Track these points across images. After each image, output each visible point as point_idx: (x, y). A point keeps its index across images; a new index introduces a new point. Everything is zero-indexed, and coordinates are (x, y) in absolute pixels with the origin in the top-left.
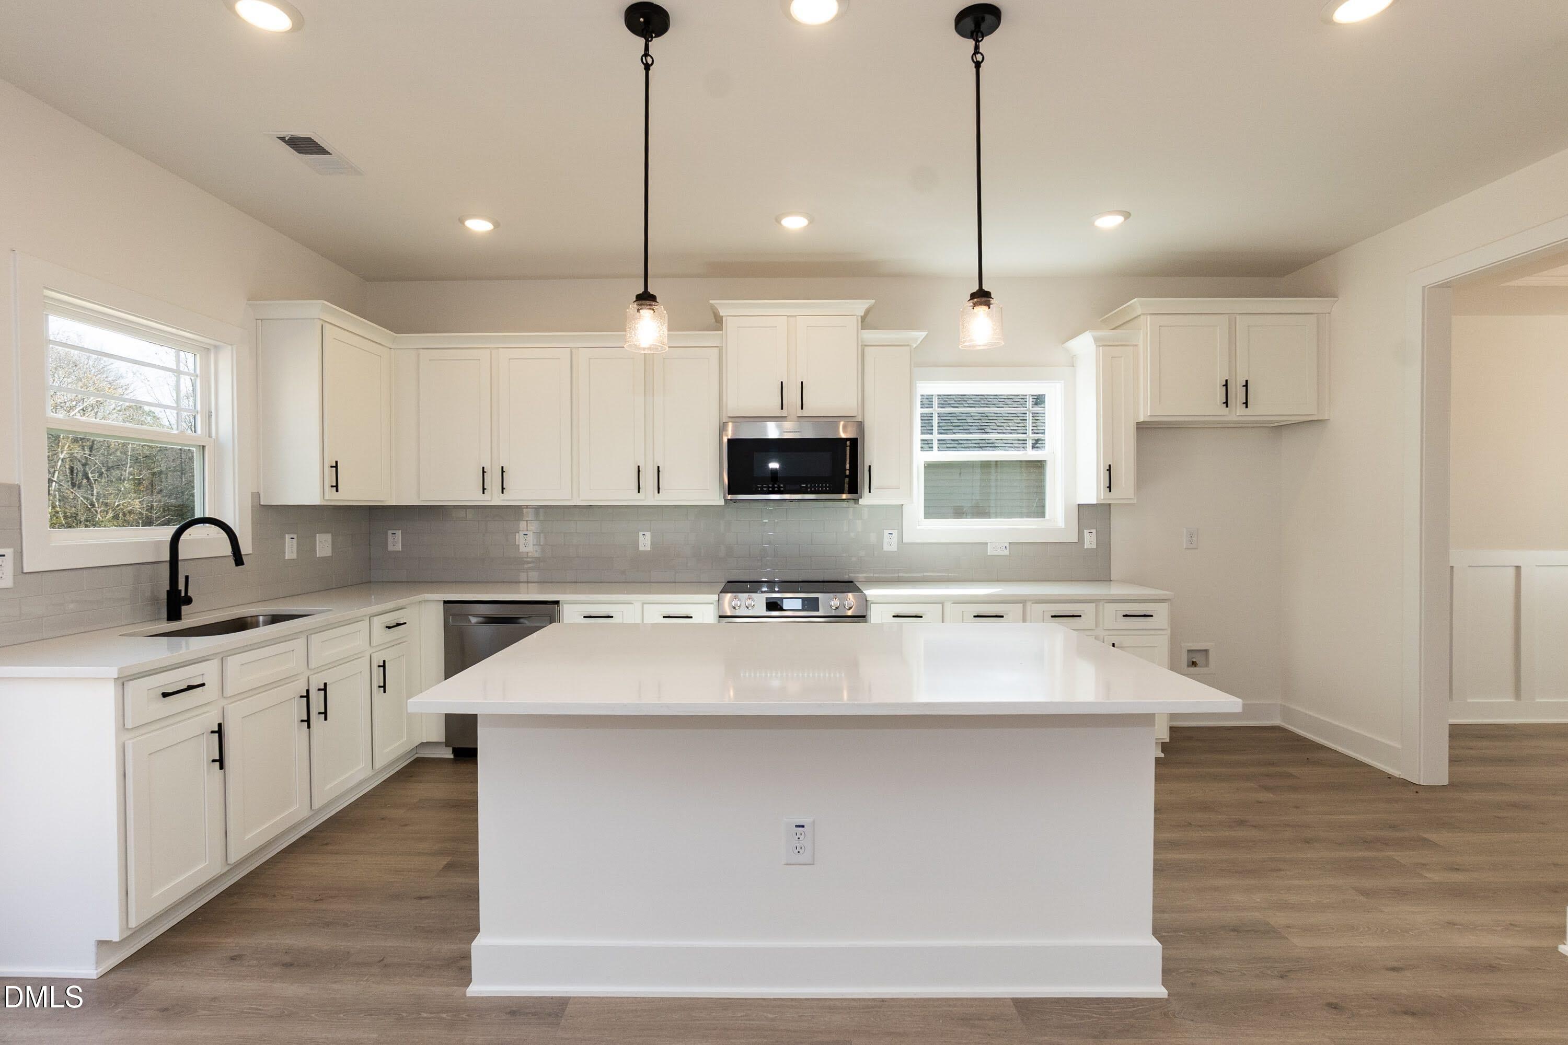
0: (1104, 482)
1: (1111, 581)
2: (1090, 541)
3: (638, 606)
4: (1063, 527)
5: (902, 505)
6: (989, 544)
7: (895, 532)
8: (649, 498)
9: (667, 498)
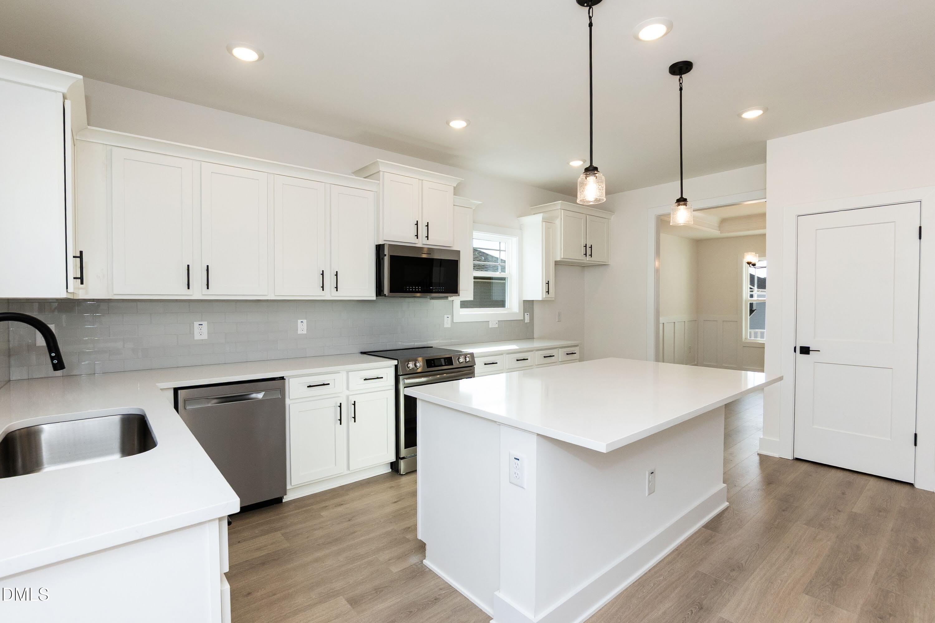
0: (545, 290)
1: (534, 338)
2: (527, 320)
3: (344, 374)
4: (518, 312)
5: (453, 300)
6: (490, 322)
7: (450, 316)
8: (329, 294)
9: (343, 294)
